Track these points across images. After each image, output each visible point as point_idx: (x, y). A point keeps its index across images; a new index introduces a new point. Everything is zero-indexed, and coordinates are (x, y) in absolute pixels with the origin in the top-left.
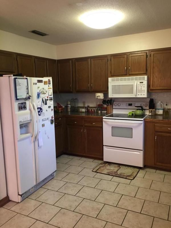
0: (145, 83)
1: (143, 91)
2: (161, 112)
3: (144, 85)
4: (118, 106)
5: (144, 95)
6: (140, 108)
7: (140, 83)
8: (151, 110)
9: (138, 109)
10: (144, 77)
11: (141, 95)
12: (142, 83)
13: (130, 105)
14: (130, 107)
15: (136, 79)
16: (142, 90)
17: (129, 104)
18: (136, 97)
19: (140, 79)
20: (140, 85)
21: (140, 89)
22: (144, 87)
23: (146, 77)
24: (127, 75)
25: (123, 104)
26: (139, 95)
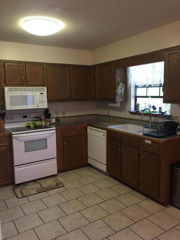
0: (45, 94)
1: (44, 102)
2: (54, 121)
3: (45, 96)
4: (12, 120)
5: (45, 105)
6: (39, 119)
7: (41, 94)
8: (48, 119)
9: (37, 120)
10: (44, 88)
11: (43, 105)
12: (43, 94)
13: (25, 117)
14: (25, 119)
15: (36, 90)
16: (43, 100)
17: (23, 116)
18: (38, 108)
19: (40, 90)
20: (41, 96)
21: (41, 100)
22: (45, 98)
23: (45, 88)
24: (24, 85)
25: (16, 117)
26: (40, 105)
